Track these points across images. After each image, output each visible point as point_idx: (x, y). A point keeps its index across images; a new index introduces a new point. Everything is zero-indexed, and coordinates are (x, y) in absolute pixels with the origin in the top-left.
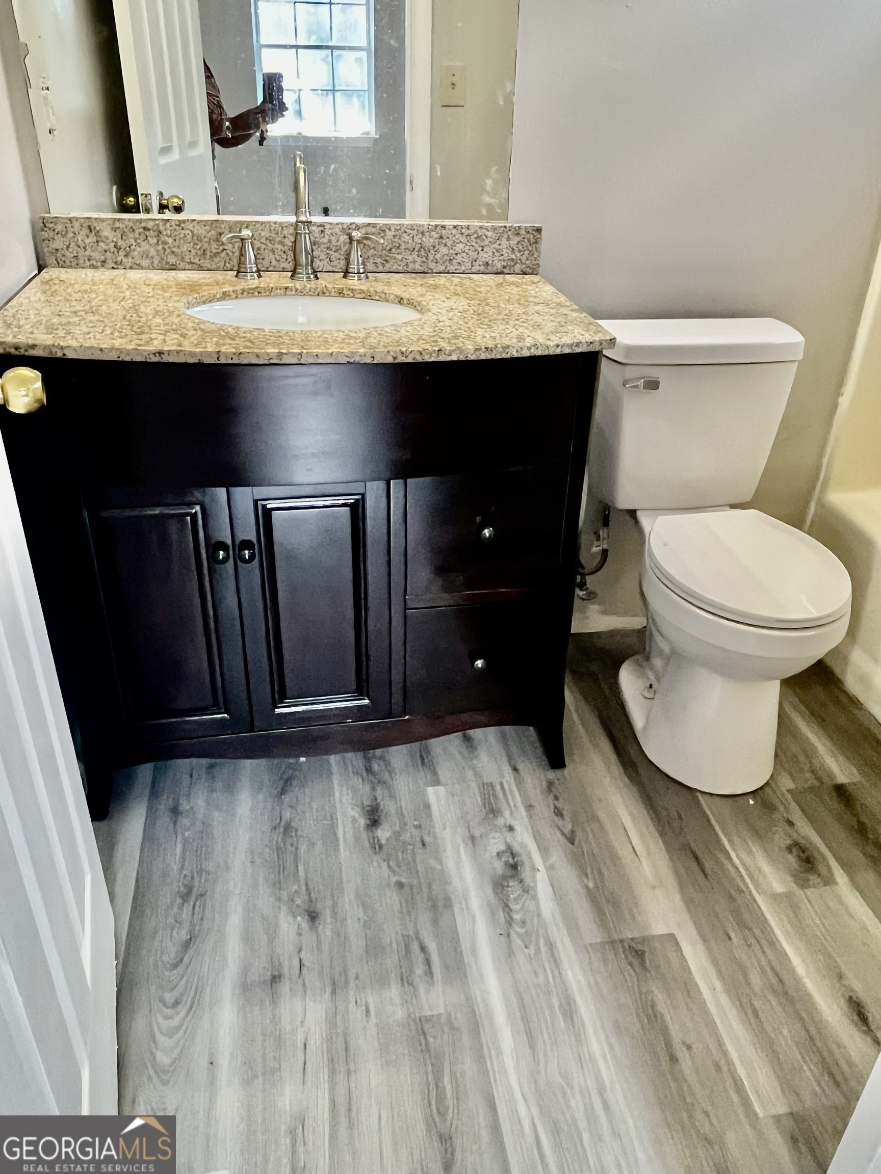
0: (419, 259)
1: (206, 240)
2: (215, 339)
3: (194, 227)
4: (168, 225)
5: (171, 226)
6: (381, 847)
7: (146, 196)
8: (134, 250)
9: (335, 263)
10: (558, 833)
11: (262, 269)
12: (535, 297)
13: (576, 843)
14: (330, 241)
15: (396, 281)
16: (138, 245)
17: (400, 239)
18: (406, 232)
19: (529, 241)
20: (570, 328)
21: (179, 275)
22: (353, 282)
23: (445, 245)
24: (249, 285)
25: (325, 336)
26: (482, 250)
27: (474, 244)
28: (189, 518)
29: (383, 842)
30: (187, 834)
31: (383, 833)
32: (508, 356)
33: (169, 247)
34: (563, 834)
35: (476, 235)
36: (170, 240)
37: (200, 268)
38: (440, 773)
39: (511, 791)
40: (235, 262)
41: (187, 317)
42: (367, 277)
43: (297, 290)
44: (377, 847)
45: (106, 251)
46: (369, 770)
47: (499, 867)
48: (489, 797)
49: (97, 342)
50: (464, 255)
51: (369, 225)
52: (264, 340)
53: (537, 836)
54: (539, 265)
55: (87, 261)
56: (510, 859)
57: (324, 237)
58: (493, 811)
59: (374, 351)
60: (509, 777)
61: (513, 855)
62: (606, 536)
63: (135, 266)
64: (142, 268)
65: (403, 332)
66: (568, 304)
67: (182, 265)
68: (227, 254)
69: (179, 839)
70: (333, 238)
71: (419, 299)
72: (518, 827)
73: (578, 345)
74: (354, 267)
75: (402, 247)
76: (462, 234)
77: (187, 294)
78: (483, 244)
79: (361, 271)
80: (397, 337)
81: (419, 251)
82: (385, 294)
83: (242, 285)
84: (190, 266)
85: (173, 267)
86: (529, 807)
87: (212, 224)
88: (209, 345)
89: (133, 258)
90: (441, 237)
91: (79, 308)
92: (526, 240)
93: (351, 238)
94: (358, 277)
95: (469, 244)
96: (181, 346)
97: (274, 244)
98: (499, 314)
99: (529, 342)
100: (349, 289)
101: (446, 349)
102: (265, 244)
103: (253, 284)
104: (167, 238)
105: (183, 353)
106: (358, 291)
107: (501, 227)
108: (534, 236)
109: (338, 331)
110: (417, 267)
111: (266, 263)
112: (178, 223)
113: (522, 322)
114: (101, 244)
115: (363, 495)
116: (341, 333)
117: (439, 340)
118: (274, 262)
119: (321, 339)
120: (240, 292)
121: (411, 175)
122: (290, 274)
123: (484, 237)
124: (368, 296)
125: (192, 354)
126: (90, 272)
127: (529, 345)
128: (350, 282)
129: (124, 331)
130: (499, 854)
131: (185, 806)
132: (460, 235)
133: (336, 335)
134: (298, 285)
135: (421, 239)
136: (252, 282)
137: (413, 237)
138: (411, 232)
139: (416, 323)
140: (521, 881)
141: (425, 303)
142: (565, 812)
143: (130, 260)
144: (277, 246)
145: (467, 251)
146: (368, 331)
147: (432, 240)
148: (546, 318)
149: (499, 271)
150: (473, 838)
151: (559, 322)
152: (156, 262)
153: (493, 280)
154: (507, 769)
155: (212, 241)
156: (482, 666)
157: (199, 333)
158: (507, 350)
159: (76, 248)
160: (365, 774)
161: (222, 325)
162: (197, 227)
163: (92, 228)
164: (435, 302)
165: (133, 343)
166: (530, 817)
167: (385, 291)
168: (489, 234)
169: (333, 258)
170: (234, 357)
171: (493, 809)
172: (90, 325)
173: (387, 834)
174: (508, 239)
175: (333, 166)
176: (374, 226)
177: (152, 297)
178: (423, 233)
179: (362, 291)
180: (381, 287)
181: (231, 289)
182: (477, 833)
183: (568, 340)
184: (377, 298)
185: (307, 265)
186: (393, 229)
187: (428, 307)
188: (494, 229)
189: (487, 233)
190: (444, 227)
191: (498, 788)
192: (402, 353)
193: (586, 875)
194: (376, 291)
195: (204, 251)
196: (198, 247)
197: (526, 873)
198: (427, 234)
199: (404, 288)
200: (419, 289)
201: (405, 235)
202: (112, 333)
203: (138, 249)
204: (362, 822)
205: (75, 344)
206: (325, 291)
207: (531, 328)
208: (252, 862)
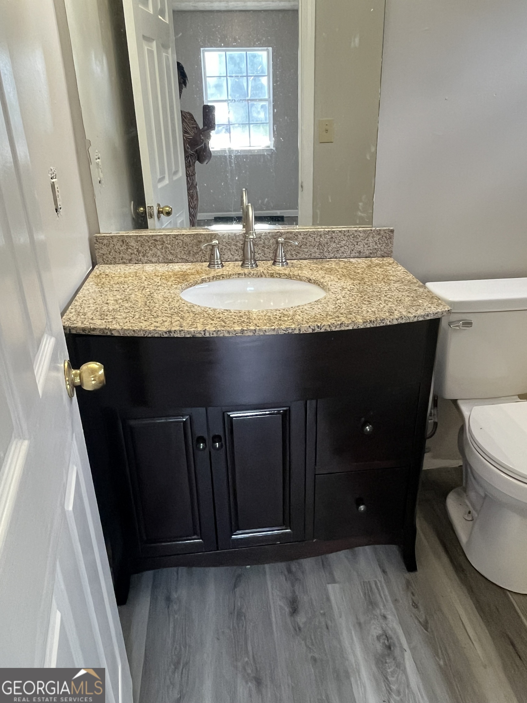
0: (318, 251)
1: (191, 245)
2: (201, 320)
3: (183, 238)
4: (168, 238)
5: (170, 238)
6: (300, 629)
7: (150, 208)
8: (148, 252)
9: (267, 255)
10: (416, 621)
11: (223, 260)
12: (393, 276)
13: (429, 630)
14: (264, 243)
15: (306, 266)
16: (151, 250)
17: (306, 240)
18: (310, 236)
19: (386, 238)
20: (420, 301)
21: (175, 267)
22: (278, 268)
23: (335, 242)
24: (217, 273)
25: (269, 314)
26: (357, 244)
27: (352, 241)
28: (182, 423)
29: (302, 625)
30: (176, 616)
31: (301, 619)
32: (384, 325)
33: (168, 250)
34: (420, 622)
35: (353, 236)
36: (169, 246)
37: (187, 261)
38: (335, 573)
39: (382, 587)
40: (207, 257)
41: (183, 302)
42: (287, 264)
43: (245, 274)
44: (298, 629)
45: (132, 254)
46: (290, 571)
47: (379, 647)
48: (368, 592)
49: (131, 324)
50: (346, 247)
51: (288, 232)
52: (231, 319)
53: (402, 623)
54: (392, 251)
55: (121, 260)
56: (386, 641)
57: (261, 240)
58: (372, 604)
59: (301, 326)
60: (380, 577)
61: (388, 638)
62: (435, 413)
63: (149, 261)
64: (153, 263)
65: (316, 311)
66: (415, 281)
67: (176, 261)
68: (203, 253)
69: (171, 619)
70: (266, 241)
71: (322, 280)
72: (389, 617)
73: (428, 316)
74: (279, 259)
75: (308, 245)
76: (345, 235)
77: (181, 283)
78: (357, 241)
79: (284, 261)
80: (313, 314)
81: (318, 246)
82: (300, 276)
83: (213, 273)
84: (180, 261)
85: (170, 261)
86: (395, 601)
87: (194, 236)
88: (199, 325)
89: (147, 257)
90: (332, 238)
91: (118, 297)
92: (384, 237)
93: (277, 242)
94: (282, 264)
95: (348, 241)
96: (182, 327)
97: (231, 246)
98: (374, 291)
99: (397, 315)
100: (277, 273)
101: (345, 323)
102: (226, 246)
103: (219, 272)
104: (167, 245)
105: (183, 332)
106: (283, 274)
107: (369, 230)
108: (389, 235)
109: (276, 310)
110: (317, 255)
111: (226, 257)
112: (174, 236)
113: (389, 298)
114: (129, 250)
115: (289, 407)
116: (278, 312)
117: (340, 315)
118: (231, 256)
119: (267, 317)
120: (211, 278)
121: (302, 182)
122: (240, 263)
123: (358, 236)
124: (289, 277)
125: (189, 332)
126: (122, 266)
127: (397, 317)
128: (277, 268)
129: (147, 315)
130: (378, 638)
131: (175, 595)
132: (343, 236)
133: (275, 314)
134: (246, 271)
135: (319, 239)
136: (219, 271)
137: (315, 238)
138: (313, 235)
139: (323, 301)
140: (394, 659)
141: (325, 284)
142: (419, 605)
143: (146, 258)
144: (232, 247)
145: (348, 245)
146: (295, 309)
147: (326, 240)
148: (404, 294)
149: (367, 256)
150: (360, 624)
151: (412, 297)
152: (161, 259)
153: (365, 263)
154: (379, 571)
155: (194, 245)
156: (364, 509)
157: (192, 314)
158: (383, 321)
159: (114, 253)
160: (286, 573)
161: (205, 308)
162: (185, 238)
163: (124, 241)
164: (332, 283)
165: (152, 325)
166: (397, 609)
167: (300, 275)
168: (361, 235)
169: (266, 252)
170: (214, 333)
171: (371, 602)
172: (126, 311)
173: (304, 620)
174: (373, 237)
175: (266, 199)
176: (291, 233)
177: (160, 285)
178: (321, 236)
179: (285, 275)
180: (297, 272)
181: (207, 277)
182: (362, 621)
183: (420, 312)
184: (294, 278)
185: (251, 259)
186: (302, 234)
187: (328, 287)
188: (364, 232)
189: (359, 234)
190: (334, 232)
191: (374, 586)
192: (318, 327)
193: (438, 656)
194: (294, 275)
195: (189, 251)
196: (186, 249)
197: (397, 652)
198: (323, 236)
199: (310, 272)
200: (320, 272)
201: (310, 237)
202: (139, 318)
203: (151, 252)
204: (287, 610)
205: (118, 327)
206: (262, 274)
207: (395, 303)
208: (218, 639)
